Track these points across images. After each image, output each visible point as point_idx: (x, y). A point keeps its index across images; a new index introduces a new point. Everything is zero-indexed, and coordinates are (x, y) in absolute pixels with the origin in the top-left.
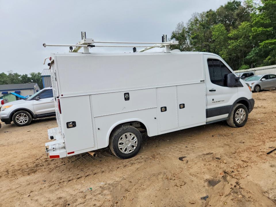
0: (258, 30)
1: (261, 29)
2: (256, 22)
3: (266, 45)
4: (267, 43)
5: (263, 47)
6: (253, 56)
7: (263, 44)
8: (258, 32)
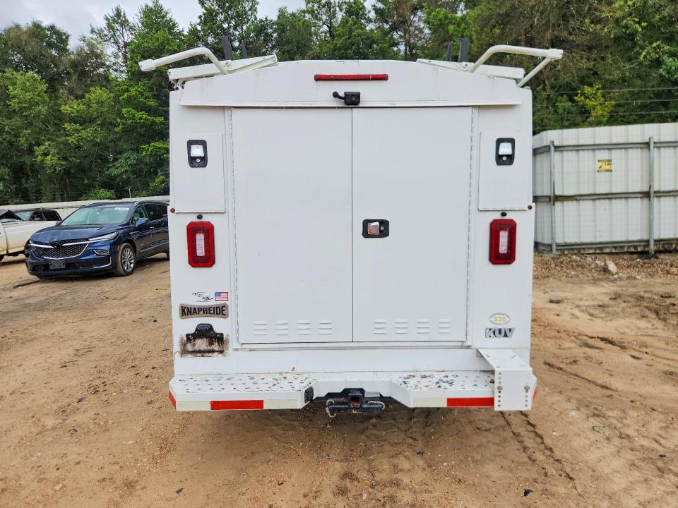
0: (136, 115)
1: (144, 115)
2: (130, 97)
3: (156, 152)
4: (159, 148)
5: (150, 155)
6: (126, 171)
7: (151, 149)
8: (138, 121)
